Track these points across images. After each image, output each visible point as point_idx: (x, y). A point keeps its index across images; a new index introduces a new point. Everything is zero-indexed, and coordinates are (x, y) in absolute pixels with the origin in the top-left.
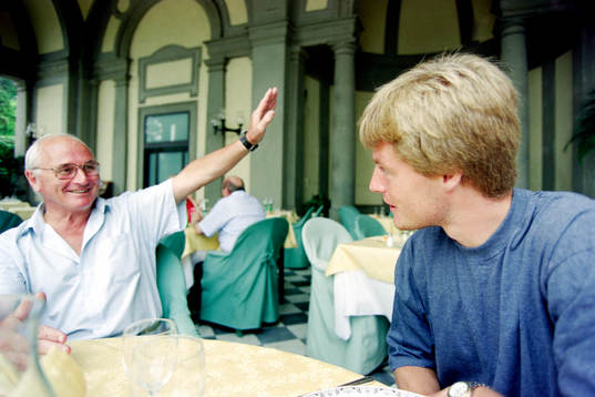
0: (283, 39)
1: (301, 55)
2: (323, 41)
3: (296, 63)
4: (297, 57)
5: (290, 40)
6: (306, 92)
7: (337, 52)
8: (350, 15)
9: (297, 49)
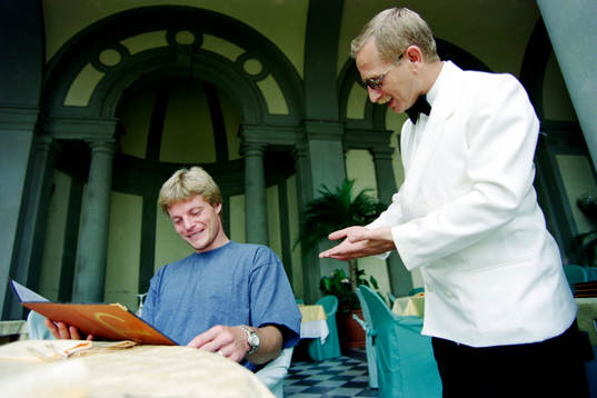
0: (32, 127)
1: (51, 146)
2: (80, 137)
3: (46, 154)
4: (47, 147)
5: (41, 129)
6: (53, 187)
7: (94, 150)
8: (112, 118)
9: (48, 140)
